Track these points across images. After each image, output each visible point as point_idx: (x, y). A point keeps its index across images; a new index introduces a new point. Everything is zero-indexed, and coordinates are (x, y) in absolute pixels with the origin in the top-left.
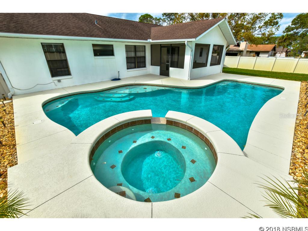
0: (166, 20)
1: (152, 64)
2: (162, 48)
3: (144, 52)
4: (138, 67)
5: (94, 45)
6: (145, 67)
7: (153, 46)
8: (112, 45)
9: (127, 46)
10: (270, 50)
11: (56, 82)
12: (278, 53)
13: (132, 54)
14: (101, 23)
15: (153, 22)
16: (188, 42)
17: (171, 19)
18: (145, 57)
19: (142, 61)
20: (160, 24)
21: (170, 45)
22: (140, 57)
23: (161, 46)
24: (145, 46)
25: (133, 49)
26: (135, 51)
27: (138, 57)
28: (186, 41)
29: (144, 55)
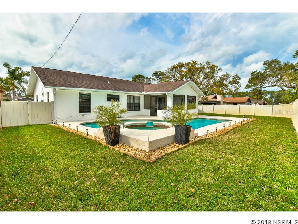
0: (155, 79)
1: (145, 108)
2: (152, 98)
3: (139, 100)
4: (135, 110)
5: (108, 95)
6: (139, 110)
7: (145, 96)
8: (119, 95)
9: (128, 96)
10: (246, 102)
11: (81, 116)
12: (253, 104)
13: (131, 101)
14: (111, 82)
15: (144, 81)
16: (168, 93)
17: (160, 79)
18: (140, 103)
19: (137, 106)
20: (151, 82)
21: (157, 96)
22: (136, 103)
23: (151, 96)
24: (140, 96)
25: (132, 98)
26: (133, 99)
27: (134, 103)
28: (166, 93)
29: (139, 102)
